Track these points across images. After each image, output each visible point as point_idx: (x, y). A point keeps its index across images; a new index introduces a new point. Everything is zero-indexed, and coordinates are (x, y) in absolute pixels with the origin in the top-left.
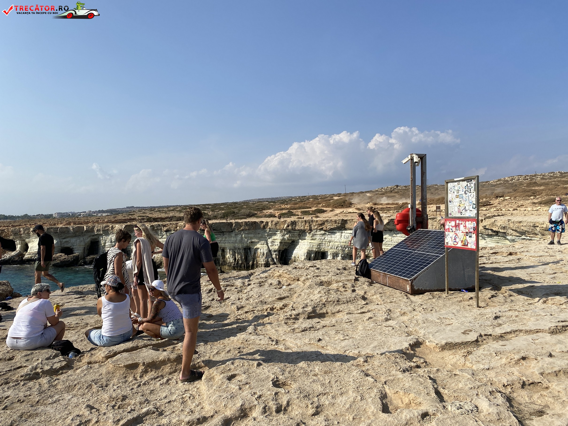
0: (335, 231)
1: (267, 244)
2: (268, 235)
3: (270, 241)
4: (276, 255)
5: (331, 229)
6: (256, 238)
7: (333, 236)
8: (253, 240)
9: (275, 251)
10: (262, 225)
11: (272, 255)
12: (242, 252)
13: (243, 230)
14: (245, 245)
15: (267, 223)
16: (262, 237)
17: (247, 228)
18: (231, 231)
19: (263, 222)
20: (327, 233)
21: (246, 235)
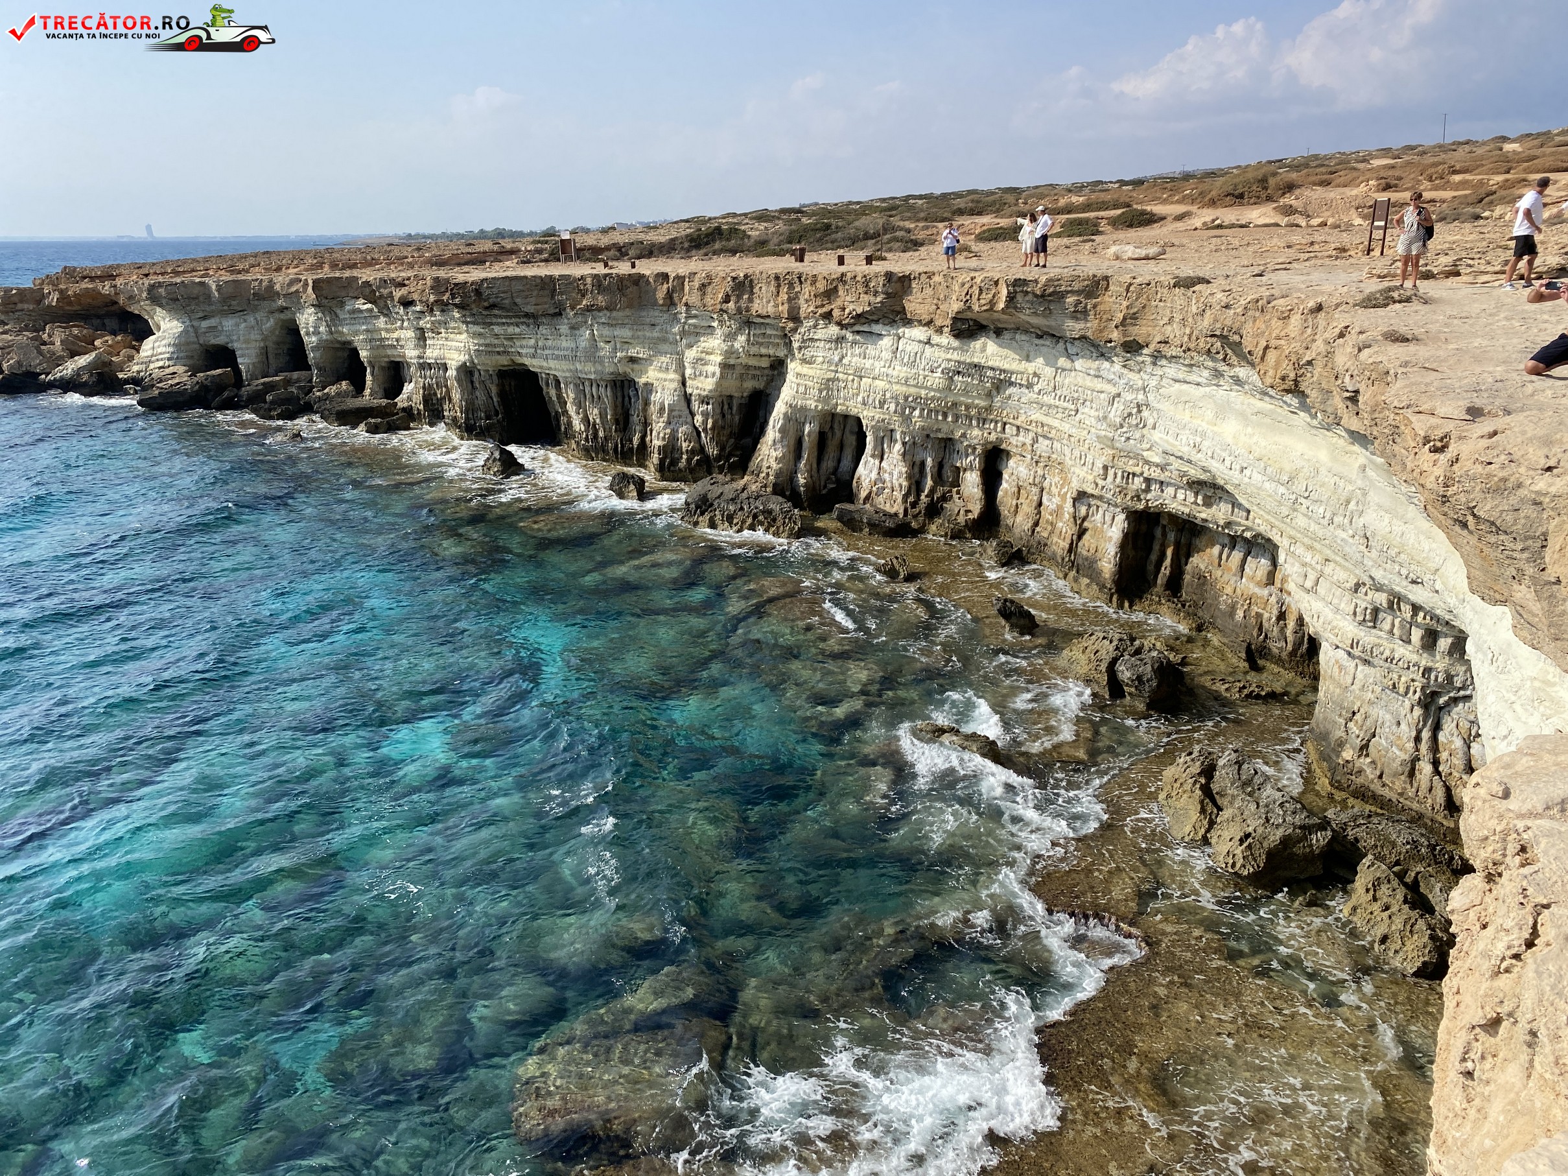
0: (876, 328)
1: (681, 368)
2: (684, 333)
3: (690, 355)
4: (706, 415)
5: (859, 318)
6: (643, 342)
7: (871, 350)
8: (632, 352)
9: (704, 400)
10: (661, 294)
11: (693, 415)
12: (607, 395)
13: (589, 309)
14: (609, 368)
15: (680, 279)
16: (664, 340)
17: (601, 300)
18: (552, 311)
19: (665, 277)
20: (850, 336)
21: (606, 331)
